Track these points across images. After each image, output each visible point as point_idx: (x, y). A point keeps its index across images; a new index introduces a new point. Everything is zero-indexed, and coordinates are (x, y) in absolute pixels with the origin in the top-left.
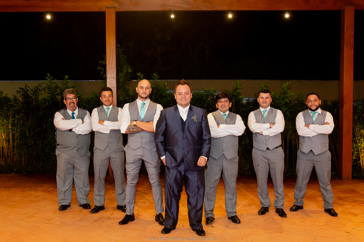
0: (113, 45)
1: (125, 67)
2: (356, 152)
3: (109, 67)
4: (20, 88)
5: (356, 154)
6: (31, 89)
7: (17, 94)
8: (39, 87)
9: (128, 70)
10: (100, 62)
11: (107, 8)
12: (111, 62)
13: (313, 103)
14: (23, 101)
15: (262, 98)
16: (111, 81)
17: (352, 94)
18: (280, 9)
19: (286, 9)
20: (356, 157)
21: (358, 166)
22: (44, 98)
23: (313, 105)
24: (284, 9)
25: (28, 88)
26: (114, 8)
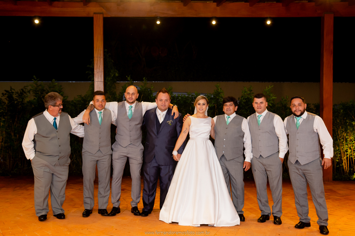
0: (101, 50)
1: (112, 71)
2: (339, 155)
3: (96, 71)
4: (5, 91)
5: (339, 157)
6: (17, 91)
7: (2, 96)
8: (24, 90)
9: (115, 74)
10: (88, 66)
11: (95, 13)
12: (98, 66)
13: (297, 108)
14: (8, 103)
15: (257, 103)
16: (99, 84)
17: (332, 98)
18: (262, 16)
19: (268, 16)
20: (338, 160)
21: (341, 169)
22: (30, 101)
23: (297, 110)
24: (266, 16)
25: (13, 91)
26: (102, 13)
